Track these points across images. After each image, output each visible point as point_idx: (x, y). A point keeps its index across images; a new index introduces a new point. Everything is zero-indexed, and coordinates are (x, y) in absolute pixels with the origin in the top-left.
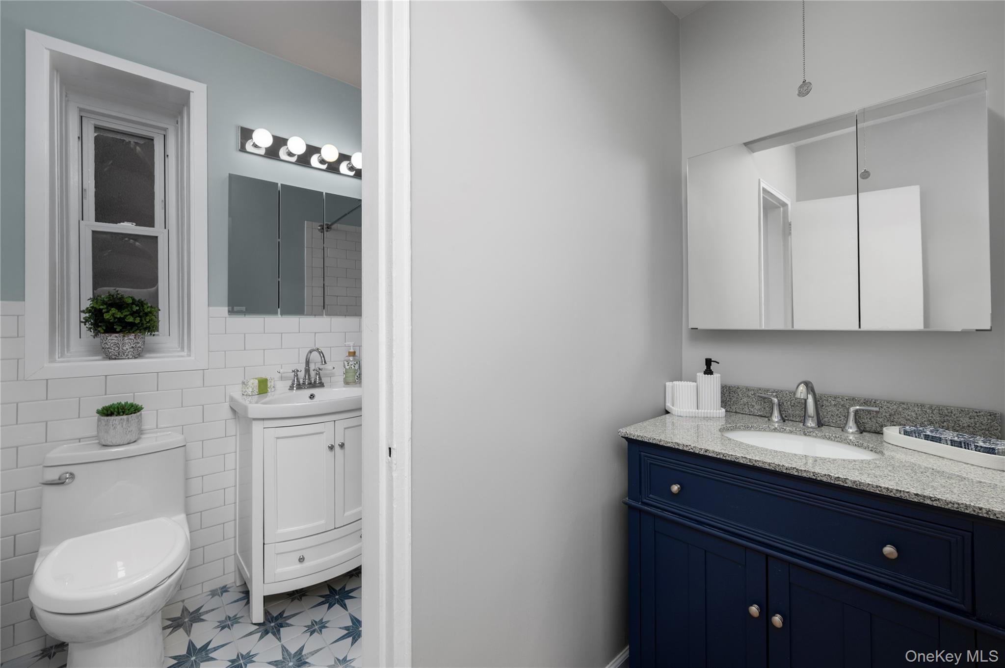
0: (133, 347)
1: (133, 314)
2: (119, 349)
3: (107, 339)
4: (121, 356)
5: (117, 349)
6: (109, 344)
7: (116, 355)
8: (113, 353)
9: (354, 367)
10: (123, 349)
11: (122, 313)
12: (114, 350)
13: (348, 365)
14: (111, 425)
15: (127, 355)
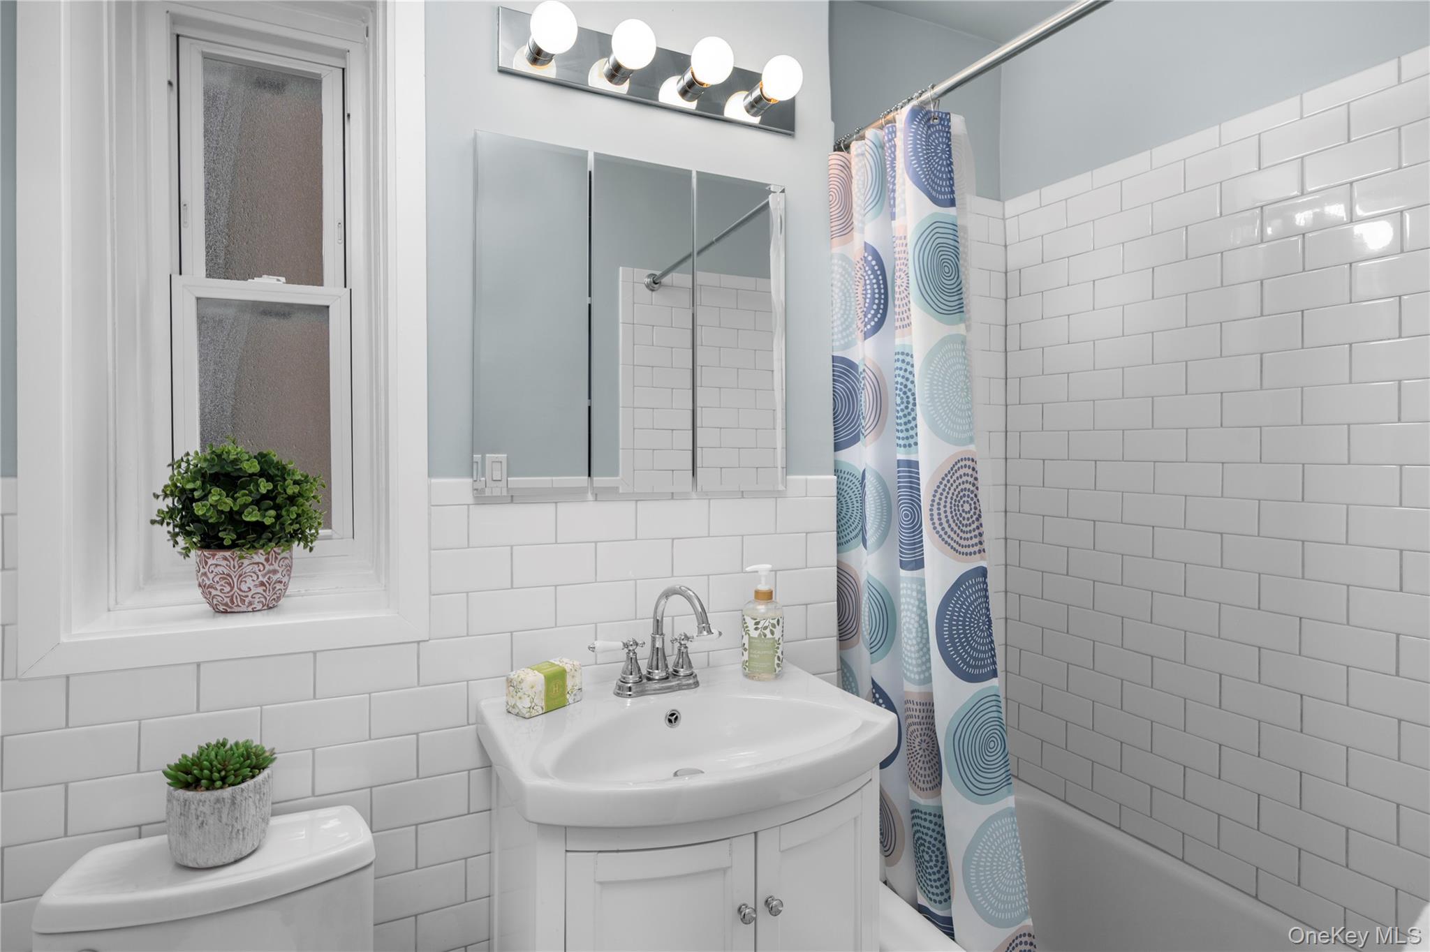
0: (262, 584)
1: (258, 502)
2: (232, 588)
3: (206, 563)
4: (238, 606)
5: (227, 589)
6: (211, 576)
7: (226, 605)
8: (219, 599)
9: (772, 633)
10: (241, 590)
11: (235, 499)
12: (221, 590)
13: (756, 629)
14: (194, 817)
15: (250, 604)
